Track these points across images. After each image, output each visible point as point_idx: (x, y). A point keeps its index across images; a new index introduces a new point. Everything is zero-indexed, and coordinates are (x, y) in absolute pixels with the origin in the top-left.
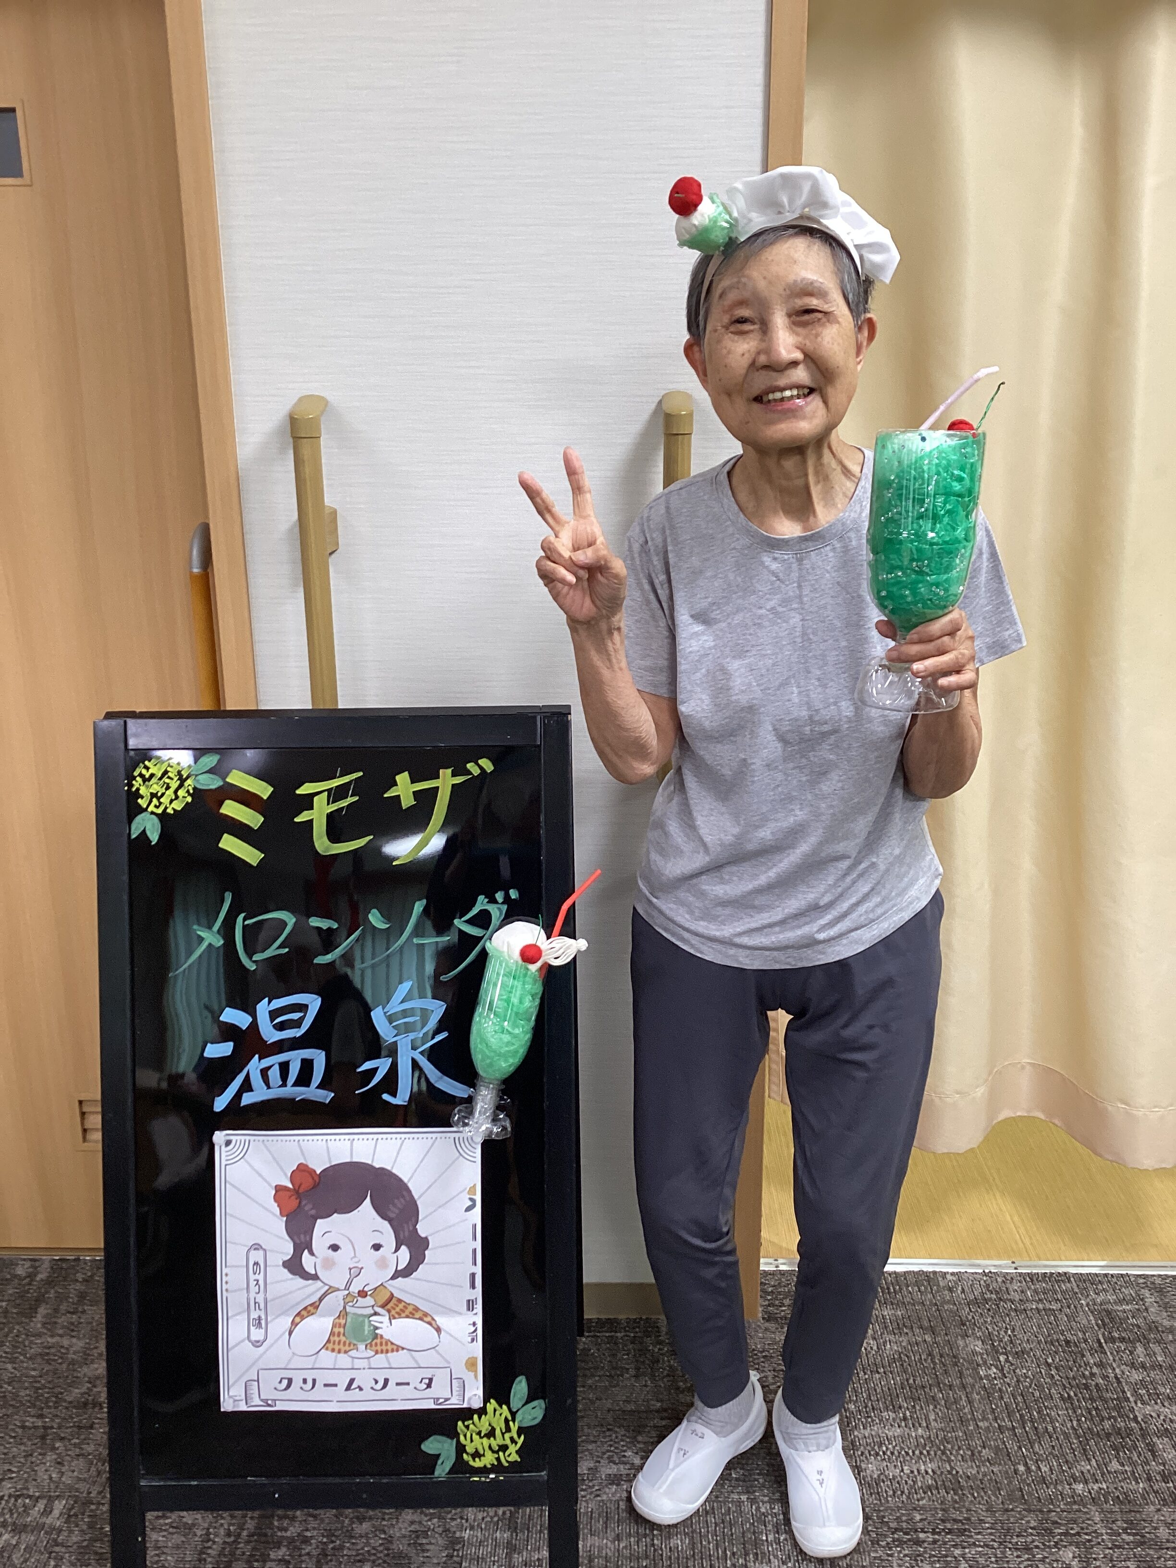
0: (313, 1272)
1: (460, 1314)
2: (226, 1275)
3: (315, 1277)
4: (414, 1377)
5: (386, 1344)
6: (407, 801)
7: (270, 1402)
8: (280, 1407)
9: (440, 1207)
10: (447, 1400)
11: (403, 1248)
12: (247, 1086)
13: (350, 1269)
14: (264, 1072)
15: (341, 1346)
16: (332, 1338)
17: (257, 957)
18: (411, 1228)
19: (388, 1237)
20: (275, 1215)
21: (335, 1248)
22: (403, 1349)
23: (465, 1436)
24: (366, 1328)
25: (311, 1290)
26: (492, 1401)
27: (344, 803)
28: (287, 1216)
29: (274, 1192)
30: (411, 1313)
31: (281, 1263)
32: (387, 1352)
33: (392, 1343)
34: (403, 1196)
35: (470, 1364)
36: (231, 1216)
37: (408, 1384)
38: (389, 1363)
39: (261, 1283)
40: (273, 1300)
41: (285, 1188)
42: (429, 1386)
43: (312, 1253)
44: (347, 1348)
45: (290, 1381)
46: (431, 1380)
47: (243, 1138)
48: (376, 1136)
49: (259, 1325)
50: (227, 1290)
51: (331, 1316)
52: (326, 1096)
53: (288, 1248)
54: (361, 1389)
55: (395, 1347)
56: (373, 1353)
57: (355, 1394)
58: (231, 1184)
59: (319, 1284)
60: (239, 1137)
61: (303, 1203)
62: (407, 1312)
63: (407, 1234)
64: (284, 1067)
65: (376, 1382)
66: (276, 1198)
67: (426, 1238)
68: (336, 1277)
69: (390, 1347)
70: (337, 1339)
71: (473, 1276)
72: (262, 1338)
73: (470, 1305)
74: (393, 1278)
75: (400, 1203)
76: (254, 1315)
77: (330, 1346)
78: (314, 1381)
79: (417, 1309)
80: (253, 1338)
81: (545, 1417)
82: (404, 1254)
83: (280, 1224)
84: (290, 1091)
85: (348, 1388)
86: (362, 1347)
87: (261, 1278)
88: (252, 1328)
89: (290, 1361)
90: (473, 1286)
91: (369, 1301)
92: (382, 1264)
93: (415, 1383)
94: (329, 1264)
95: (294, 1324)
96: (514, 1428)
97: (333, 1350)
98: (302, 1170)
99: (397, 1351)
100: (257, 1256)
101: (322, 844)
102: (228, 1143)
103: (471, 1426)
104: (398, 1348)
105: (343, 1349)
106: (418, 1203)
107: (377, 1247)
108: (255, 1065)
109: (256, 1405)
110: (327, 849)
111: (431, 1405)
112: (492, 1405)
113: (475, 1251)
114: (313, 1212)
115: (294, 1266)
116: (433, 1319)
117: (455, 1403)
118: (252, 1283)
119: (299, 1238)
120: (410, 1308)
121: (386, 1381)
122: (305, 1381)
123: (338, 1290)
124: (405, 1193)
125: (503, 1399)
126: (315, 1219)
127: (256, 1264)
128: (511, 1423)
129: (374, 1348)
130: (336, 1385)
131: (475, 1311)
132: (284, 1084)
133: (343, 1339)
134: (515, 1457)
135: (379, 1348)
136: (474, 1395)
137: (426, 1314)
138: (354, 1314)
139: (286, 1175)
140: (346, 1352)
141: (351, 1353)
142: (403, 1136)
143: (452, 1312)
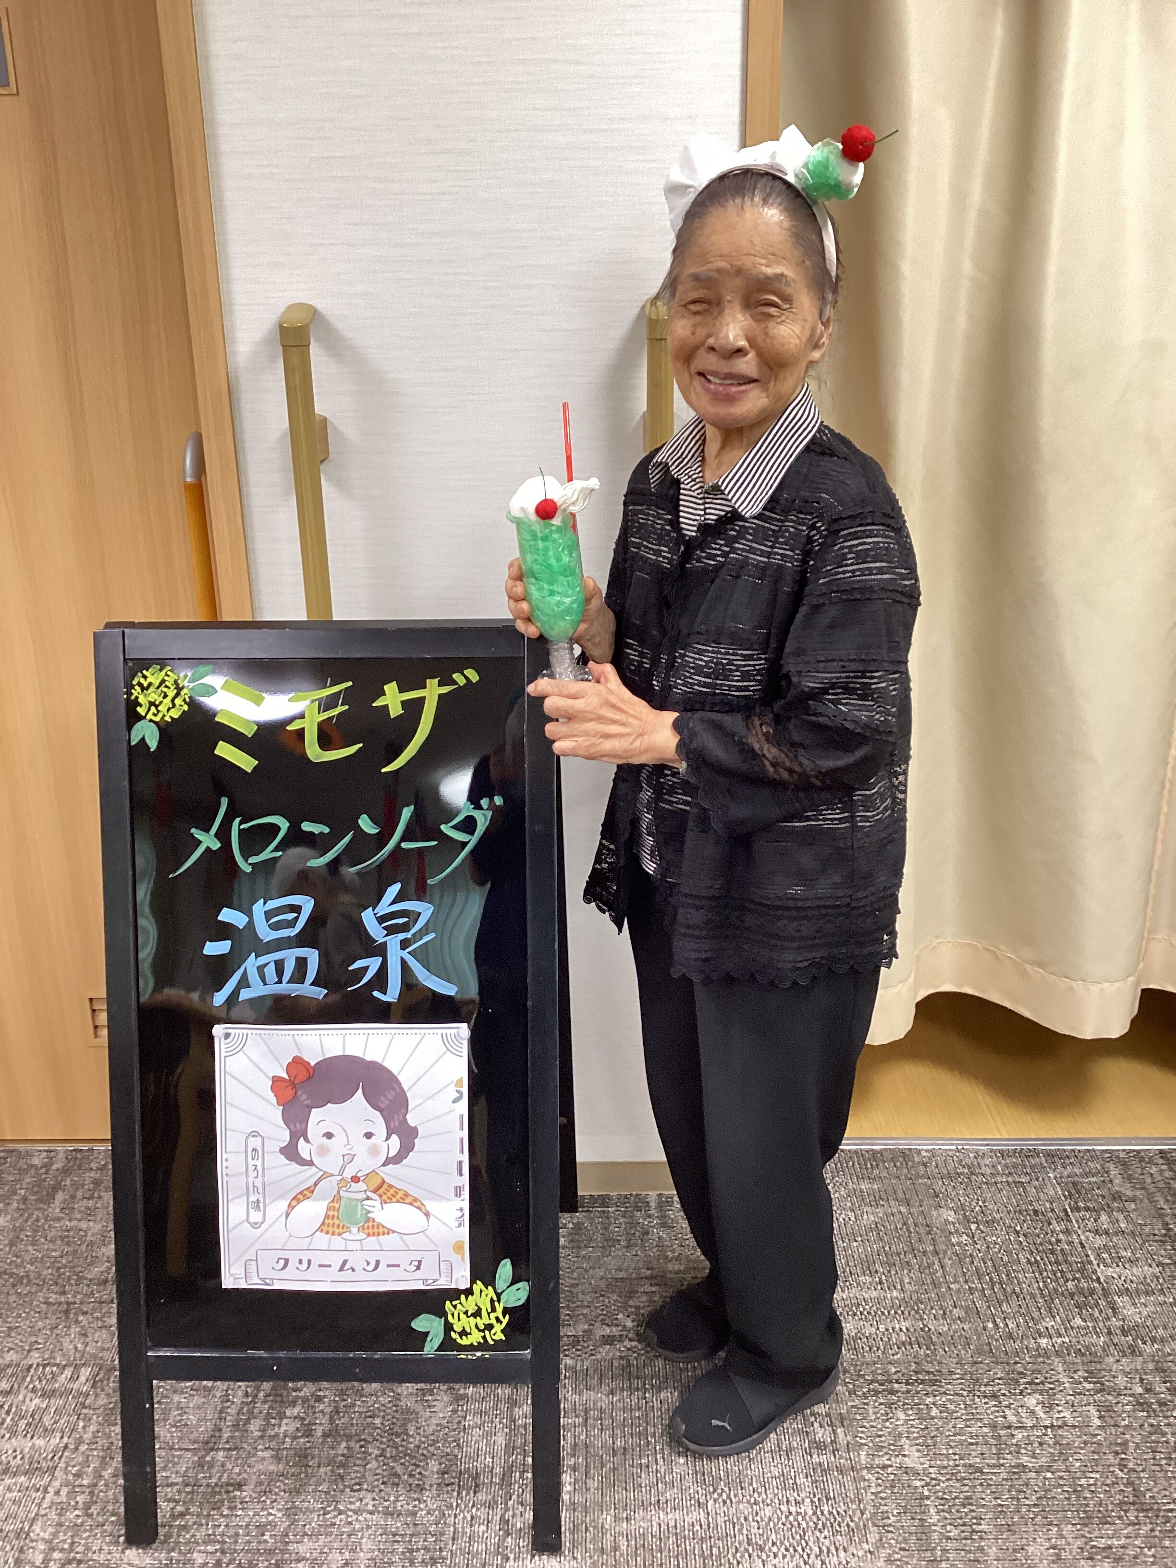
0: (309, 1158)
1: (448, 1200)
2: (227, 1160)
3: (311, 1163)
4: (404, 1259)
5: (378, 1228)
6: (395, 711)
7: (267, 1281)
8: (277, 1286)
9: (428, 1099)
10: (435, 1281)
11: (394, 1137)
12: (244, 983)
13: (344, 1156)
14: (261, 969)
15: (335, 1229)
16: (327, 1221)
17: (253, 860)
18: (401, 1118)
19: (379, 1126)
20: (271, 1104)
21: (329, 1136)
22: (394, 1232)
23: (453, 1315)
24: (359, 1212)
25: (306, 1176)
26: (478, 1282)
27: (334, 712)
28: (283, 1105)
29: (271, 1083)
30: (401, 1198)
31: (278, 1150)
32: (379, 1234)
33: (383, 1227)
34: (394, 1089)
35: (458, 1247)
36: (231, 1104)
37: (398, 1266)
38: (381, 1246)
39: (259, 1168)
40: (270, 1184)
41: (281, 1079)
42: (418, 1268)
43: (307, 1140)
44: (341, 1230)
45: (287, 1261)
46: (420, 1262)
47: (241, 1031)
48: (366, 1032)
49: (258, 1208)
50: (227, 1175)
51: (325, 1200)
52: (320, 993)
53: (284, 1136)
54: (353, 1270)
55: (386, 1230)
56: (365, 1236)
57: (347, 1274)
58: (230, 1074)
59: (313, 1169)
60: (236, 1030)
61: (299, 1093)
62: (398, 1197)
63: (397, 1124)
64: (280, 967)
65: (368, 1263)
66: (273, 1089)
67: (416, 1128)
68: (330, 1163)
69: (381, 1230)
70: (331, 1222)
71: (461, 1163)
72: (260, 1220)
73: (458, 1191)
74: (384, 1165)
75: (391, 1095)
76: (253, 1198)
77: (325, 1228)
78: (309, 1262)
79: (407, 1195)
80: (252, 1220)
81: (529, 1296)
82: (395, 1142)
83: (278, 1112)
84: (285, 988)
85: (341, 1269)
86: (354, 1230)
87: (259, 1163)
88: (251, 1211)
89: (286, 1242)
90: (461, 1174)
91: (362, 1186)
92: (374, 1151)
93: (405, 1265)
94: (323, 1151)
95: (291, 1207)
96: (499, 1308)
97: (327, 1233)
98: (297, 1062)
99: (388, 1234)
100: (255, 1143)
101: (314, 752)
102: (227, 1036)
103: (459, 1306)
104: (390, 1231)
105: (337, 1231)
106: (408, 1094)
107: (369, 1135)
108: (251, 963)
109: (255, 1283)
110: (318, 757)
111: (419, 1286)
112: (478, 1286)
113: (462, 1140)
114: (308, 1102)
115: (290, 1152)
116: (422, 1204)
117: (443, 1283)
118: (251, 1168)
119: (295, 1126)
120: (401, 1194)
121: (378, 1263)
122: (300, 1262)
123: (332, 1175)
124: (395, 1085)
125: (490, 1281)
126: (310, 1108)
127: (254, 1150)
128: (496, 1303)
129: (367, 1231)
130: (330, 1266)
131: (462, 1197)
132: (280, 982)
133: (336, 1222)
134: (500, 1336)
135: (371, 1231)
136: (461, 1277)
137: (416, 1200)
138: (348, 1198)
139: (282, 1066)
140: (339, 1234)
141: (344, 1235)
142: (393, 1031)
143: (440, 1198)
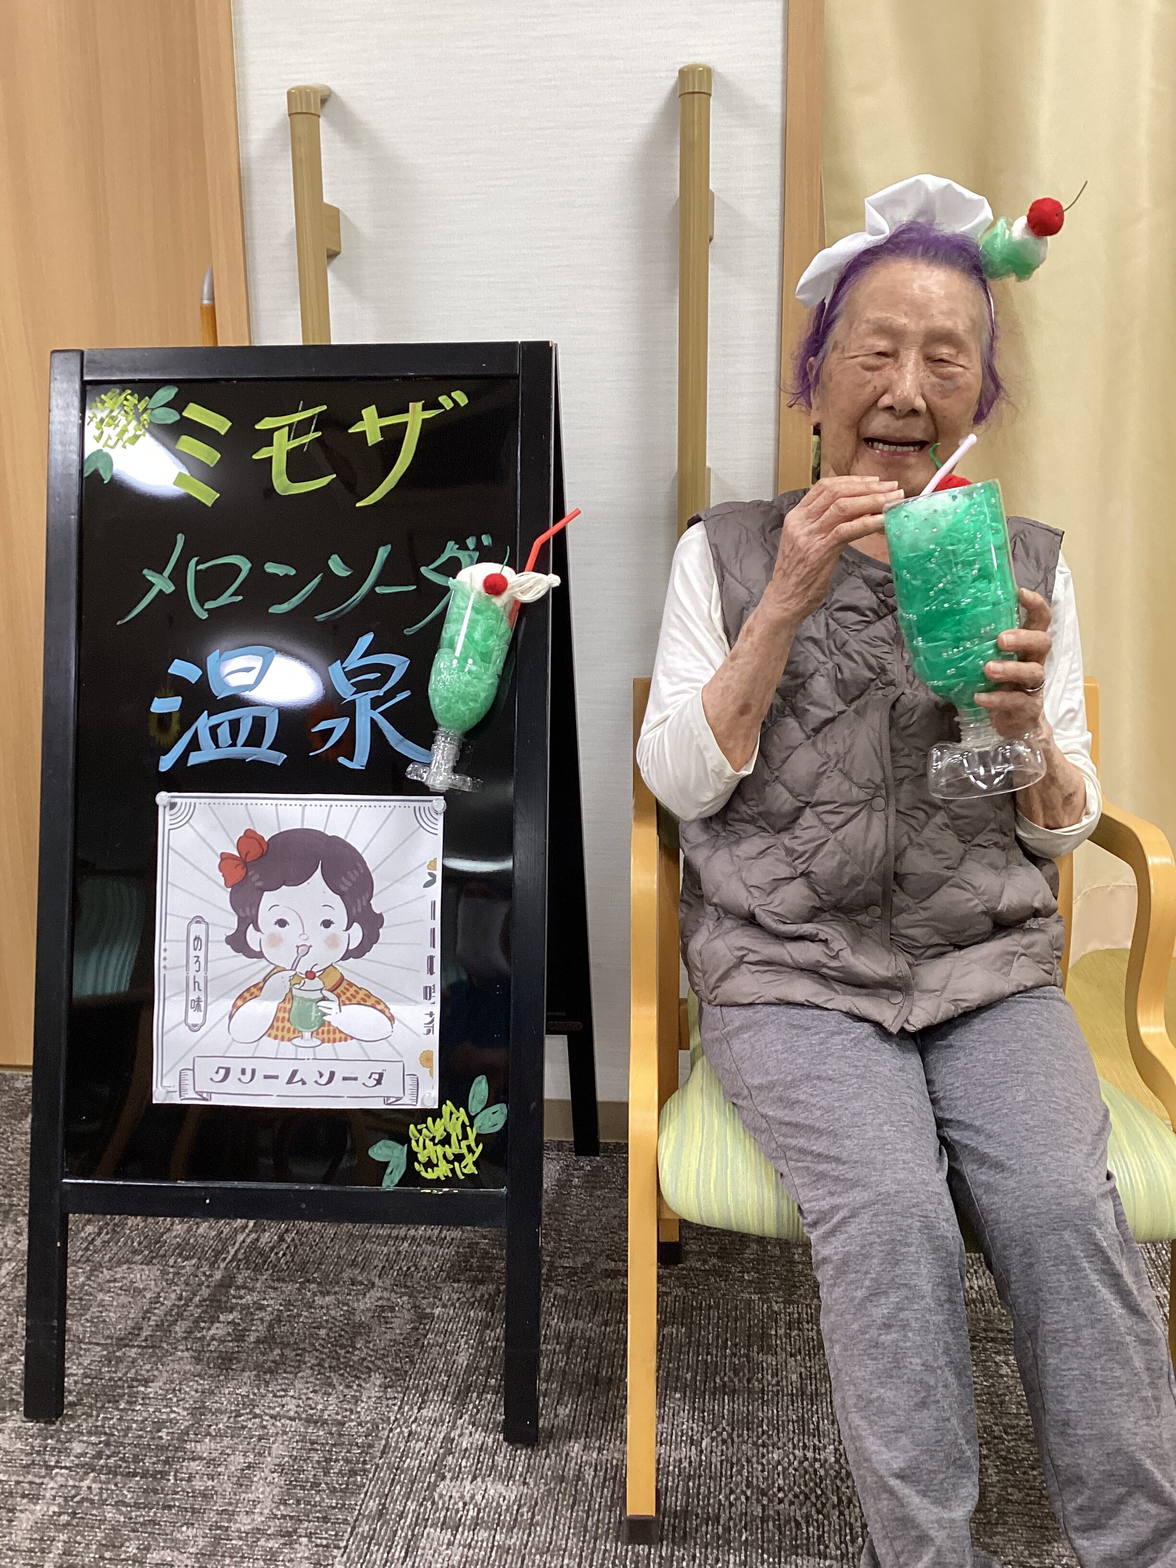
0: (258, 950)
1: (417, 1002)
2: (165, 950)
3: (260, 955)
4: (362, 1071)
5: (334, 1033)
6: (374, 437)
7: (205, 1095)
8: (216, 1101)
9: (396, 881)
10: (398, 1099)
11: (356, 925)
12: (194, 745)
13: (298, 947)
14: (213, 730)
15: (285, 1033)
16: (275, 1024)
17: (210, 605)
18: (365, 904)
19: (339, 912)
20: (220, 886)
21: (282, 923)
22: (352, 1038)
23: (417, 1141)
25: (256, 969)
26: (448, 1102)
27: (305, 439)
28: (232, 887)
29: (219, 860)
30: (362, 999)
31: (224, 938)
32: (334, 1041)
33: (340, 1032)
34: (357, 868)
35: (426, 1059)
36: (173, 885)
37: (356, 1079)
39: (202, 960)
40: (213, 979)
41: (231, 857)
42: (379, 1082)
43: (257, 929)
44: (291, 1035)
45: (228, 1071)
46: (381, 1075)
47: (188, 800)
48: (329, 803)
49: (198, 1008)
50: (165, 967)
51: (274, 1000)
52: (278, 758)
53: (232, 922)
54: (304, 1083)
55: (343, 1036)
56: (319, 1042)
57: (297, 1088)
58: (174, 850)
59: (263, 963)
60: (184, 800)
61: (250, 874)
62: (359, 998)
63: (359, 910)
64: (235, 726)
65: (321, 1075)
66: (221, 868)
67: (381, 916)
68: (282, 956)
69: (338, 1036)
70: (280, 1025)
71: (431, 958)
72: (200, 1022)
73: (427, 993)
74: (343, 959)
75: (353, 876)
76: (193, 996)
77: (274, 1032)
78: (254, 1072)
79: (369, 995)
80: (190, 1022)
81: (506, 1122)
82: (357, 932)
84: (240, 751)
85: (290, 1082)
87: (201, 954)
88: (191, 1011)
89: (229, 1047)
90: (431, 971)
91: (317, 983)
92: (332, 942)
93: (363, 1078)
94: (275, 941)
95: (236, 1008)
96: (472, 1135)
97: (276, 1038)
98: (250, 836)
99: (346, 1040)
100: (198, 930)
101: (282, 484)
102: (173, 806)
103: (425, 1131)
104: (347, 1037)
105: (287, 1036)
106: (373, 875)
107: (327, 924)
108: (204, 722)
109: (190, 1098)
110: (286, 489)
111: (379, 1105)
112: (449, 1106)
113: (433, 931)
114: (260, 884)
115: (238, 942)
116: (386, 1007)
117: (407, 1103)
118: (192, 960)
119: (244, 912)
120: (362, 994)
121: (332, 1074)
122: (243, 1072)
123: (285, 970)
124: (358, 864)
125: (461, 1102)
126: (263, 890)
127: (197, 938)
128: (468, 1129)
129: (321, 1036)
130: (276, 1077)
131: (432, 1000)
132: (234, 745)
133: (287, 1025)
134: (472, 1169)
135: (326, 1036)
136: (429, 1097)
137: (379, 1002)
140: (290, 1040)
141: (294, 1041)
142: (359, 803)
143: (407, 1000)
